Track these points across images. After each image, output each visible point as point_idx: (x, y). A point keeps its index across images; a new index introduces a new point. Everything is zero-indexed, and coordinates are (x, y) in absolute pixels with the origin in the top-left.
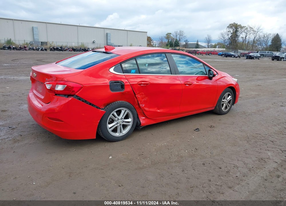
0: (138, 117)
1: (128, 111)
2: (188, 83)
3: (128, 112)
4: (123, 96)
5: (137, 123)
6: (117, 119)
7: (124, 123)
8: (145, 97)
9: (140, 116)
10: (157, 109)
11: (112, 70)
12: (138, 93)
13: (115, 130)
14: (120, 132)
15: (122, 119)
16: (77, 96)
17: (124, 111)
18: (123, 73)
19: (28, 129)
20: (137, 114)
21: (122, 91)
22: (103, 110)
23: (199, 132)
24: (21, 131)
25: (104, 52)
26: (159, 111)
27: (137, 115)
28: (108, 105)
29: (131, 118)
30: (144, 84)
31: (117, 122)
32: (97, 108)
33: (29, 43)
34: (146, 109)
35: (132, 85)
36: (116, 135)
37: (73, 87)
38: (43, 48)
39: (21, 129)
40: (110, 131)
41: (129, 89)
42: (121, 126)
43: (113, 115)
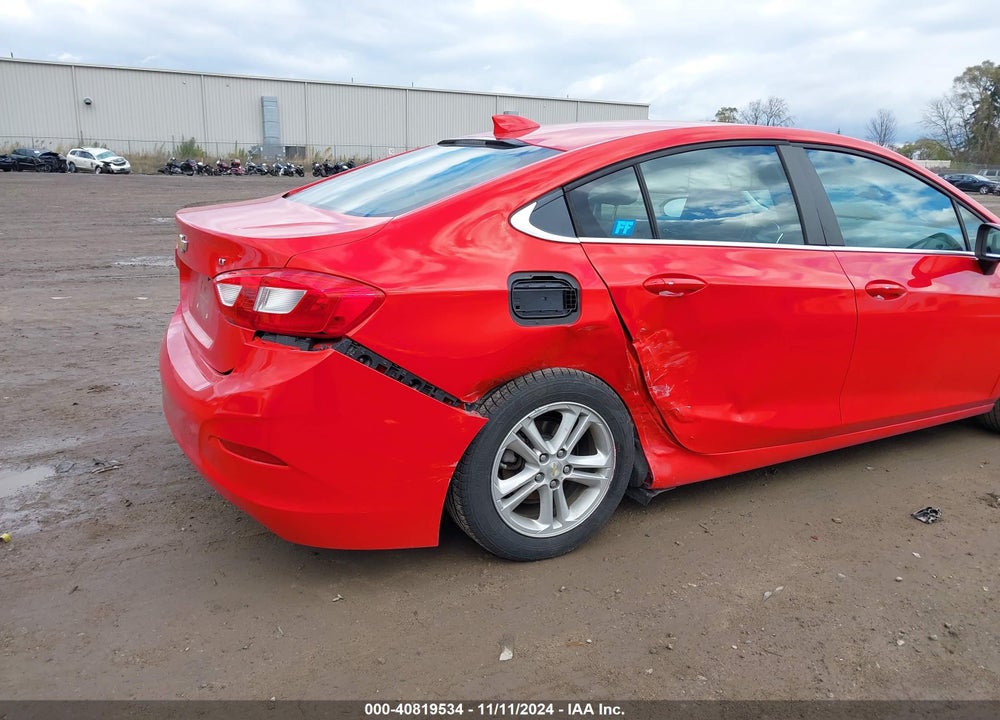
0: (638, 447)
1: (591, 417)
2: (887, 286)
3: (595, 420)
4: (571, 346)
5: (634, 471)
6: (539, 453)
7: (573, 475)
8: (675, 352)
9: (646, 441)
10: (731, 410)
11: (522, 220)
12: (643, 333)
13: (529, 507)
14: (555, 515)
15: (562, 452)
16: (354, 343)
17: (573, 418)
18: (577, 236)
19: (166, 472)
20: (635, 428)
21: (568, 323)
22: (472, 413)
23: (938, 527)
24: (136, 482)
25: (489, 144)
26: (739, 419)
27: (637, 436)
28: (499, 386)
29: (605, 453)
30: (674, 288)
31: (538, 470)
32: (446, 400)
33: (250, 152)
34: (681, 409)
35: (617, 295)
36: (536, 532)
37: (335, 302)
38: (290, 167)
39: (137, 473)
40: (505, 508)
41: (603, 312)
42: (560, 488)
43: (522, 433)
